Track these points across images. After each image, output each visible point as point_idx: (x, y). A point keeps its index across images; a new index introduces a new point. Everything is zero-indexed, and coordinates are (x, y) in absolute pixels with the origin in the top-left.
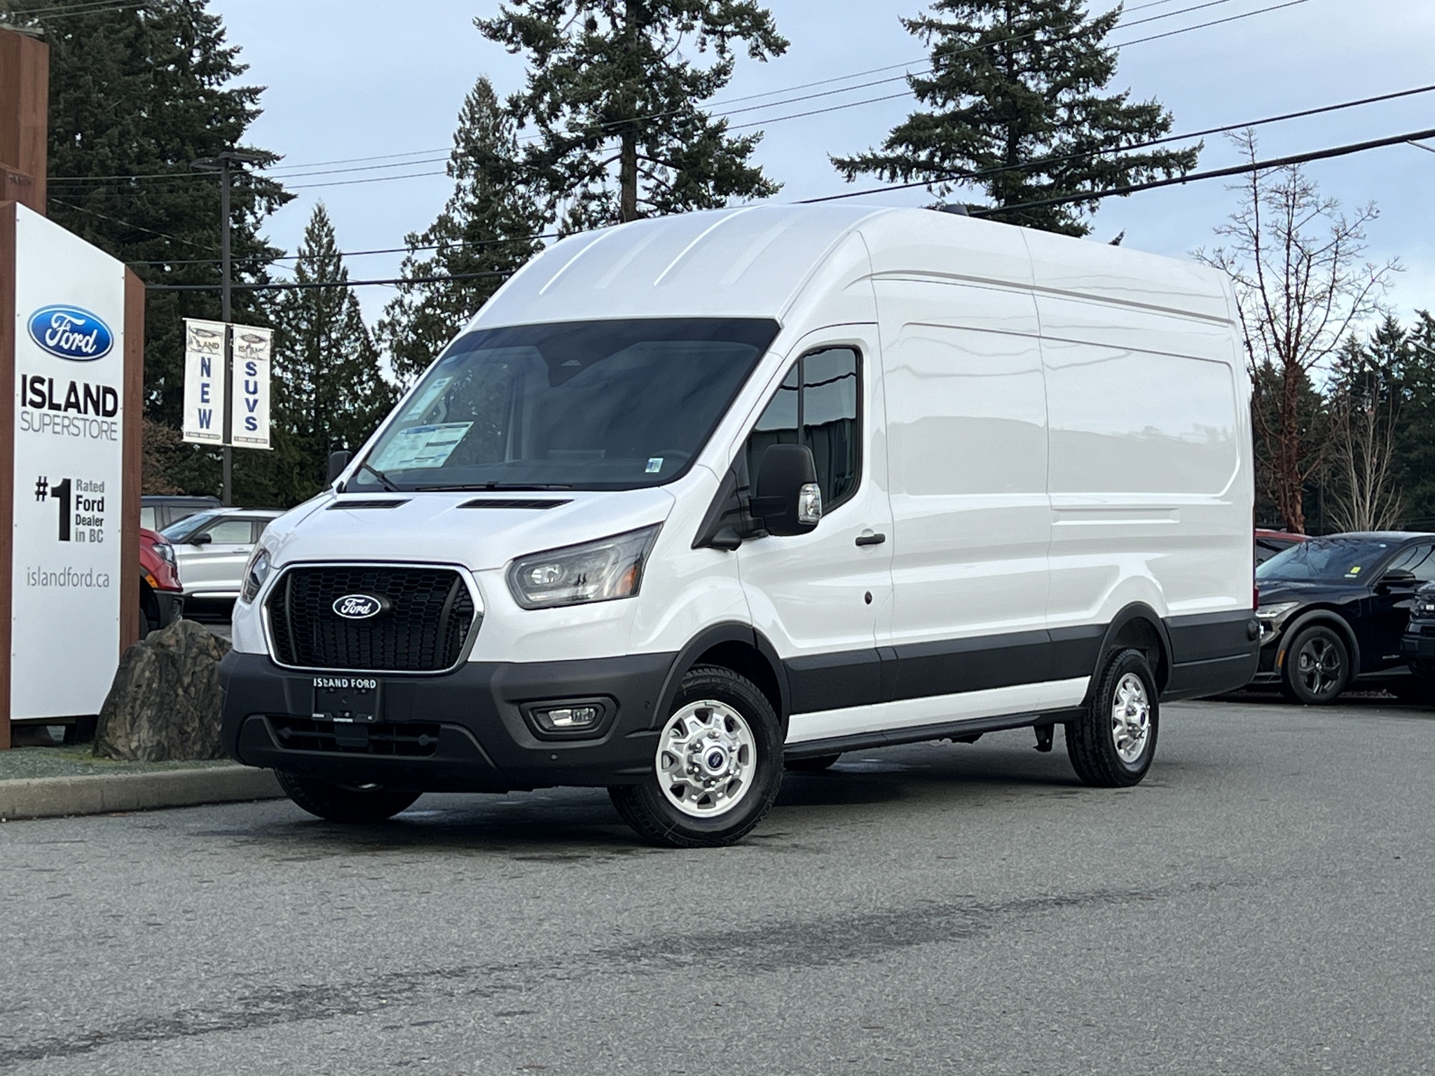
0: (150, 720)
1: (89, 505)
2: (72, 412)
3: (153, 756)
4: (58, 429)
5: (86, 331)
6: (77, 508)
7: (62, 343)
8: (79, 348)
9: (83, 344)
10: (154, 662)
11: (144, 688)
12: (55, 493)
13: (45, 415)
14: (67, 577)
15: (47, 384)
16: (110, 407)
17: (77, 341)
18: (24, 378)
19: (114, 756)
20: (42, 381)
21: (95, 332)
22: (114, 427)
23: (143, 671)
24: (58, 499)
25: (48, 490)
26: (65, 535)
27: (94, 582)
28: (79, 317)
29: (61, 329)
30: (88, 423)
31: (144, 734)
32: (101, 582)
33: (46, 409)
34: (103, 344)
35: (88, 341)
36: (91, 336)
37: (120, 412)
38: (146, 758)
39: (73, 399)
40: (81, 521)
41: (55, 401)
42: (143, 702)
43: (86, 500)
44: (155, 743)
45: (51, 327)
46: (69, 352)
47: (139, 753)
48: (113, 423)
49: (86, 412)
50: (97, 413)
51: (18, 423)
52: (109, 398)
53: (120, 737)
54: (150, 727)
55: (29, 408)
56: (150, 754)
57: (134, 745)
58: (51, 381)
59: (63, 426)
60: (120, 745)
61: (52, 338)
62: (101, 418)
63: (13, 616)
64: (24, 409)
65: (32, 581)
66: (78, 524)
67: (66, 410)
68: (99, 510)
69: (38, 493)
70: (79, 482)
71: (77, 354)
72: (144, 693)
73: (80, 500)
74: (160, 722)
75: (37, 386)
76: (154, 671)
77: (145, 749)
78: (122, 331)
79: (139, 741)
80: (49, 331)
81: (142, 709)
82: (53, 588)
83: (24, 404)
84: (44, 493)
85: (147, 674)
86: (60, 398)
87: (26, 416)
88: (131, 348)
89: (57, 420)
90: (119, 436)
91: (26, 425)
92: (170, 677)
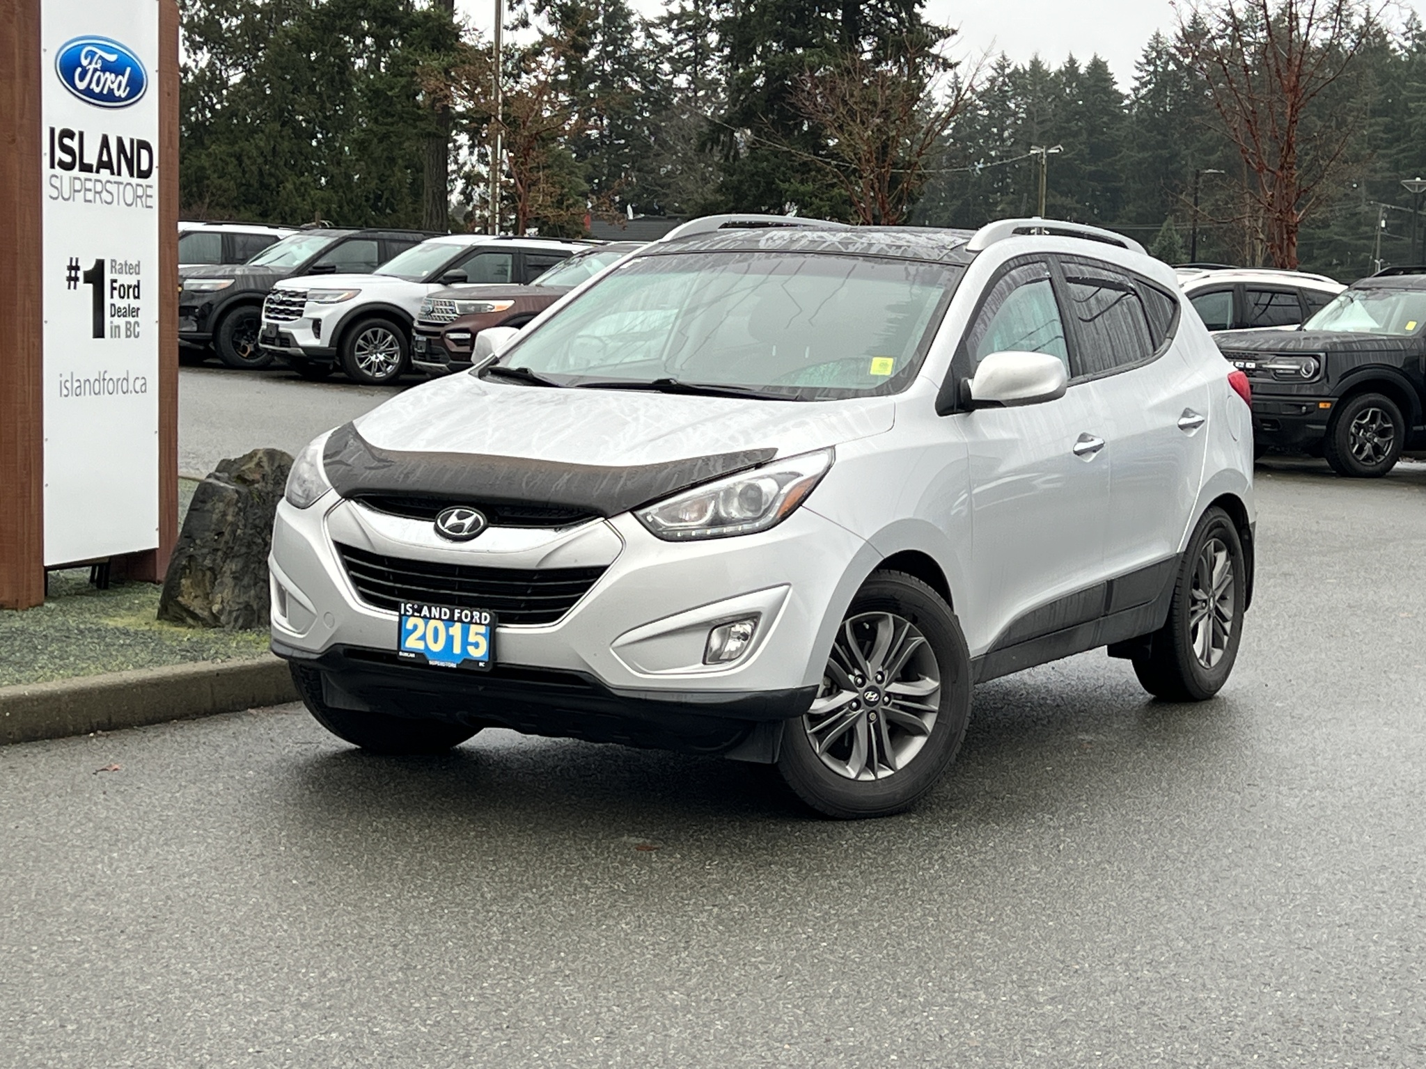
0: (234, 578)
1: (125, 291)
2: (105, 173)
3: (241, 621)
4: (90, 196)
5: (117, 69)
6: (112, 297)
7: (93, 86)
8: (111, 91)
9: (115, 86)
10: (238, 501)
11: (227, 536)
12: (89, 278)
13: (75, 178)
14: (102, 384)
15: (77, 138)
16: (144, 166)
17: (109, 82)
18: (52, 131)
19: (190, 621)
20: (71, 135)
21: (128, 70)
22: (149, 191)
23: (224, 514)
24: (90, 286)
25: (80, 274)
26: (99, 332)
27: (131, 388)
28: (110, 50)
29: (91, 67)
30: (121, 187)
31: (227, 593)
32: (138, 389)
33: (76, 171)
34: (136, 85)
35: (120, 82)
36: (123, 75)
37: (155, 172)
38: (232, 624)
39: (105, 158)
40: (117, 312)
41: (86, 161)
42: (225, 553)
43: (123, 285)
44: (241, 606)
45: (81, 66)
46: (100, 96)
47: (223, 618)
48: (147, 186)
49: (119, 174)
50: (132, 175)
51: (47, 190)
52: (144, 153)
53: (196, 597)
54: (235, 586)
55: (58, 170)
56: (236, 620)
57: (215, 608)
58: (81, 134)
59: (96, 192)
60: (196, 606)
61: (82, 79)
62: (135, 180)
63: (45, 436)
64: (53, 171)
65: (65, 392)
66: (113, 316)
67: (98, 172)
68: (135, 297)
69: (70, 279)
70: (113, 261)
71: (108, 99)
72: (227, 543)
73: (115, 285)
74: (246, 581)
75: (67, 141)
76: (238, 514)
77: (230, 612)
78: (157, 68)
79: (222, 602)
80: (79, 70)
81: (224, 562)
82: (88, 398)
83: (52, 166)
84: (76, 279)
85: (230, 518)
86: (91, 157)
87: (56, 182)
88: (166, 89)
89: (89, 185)
90: (155, 202)
91: (55, 194)
92: (257, 522)
